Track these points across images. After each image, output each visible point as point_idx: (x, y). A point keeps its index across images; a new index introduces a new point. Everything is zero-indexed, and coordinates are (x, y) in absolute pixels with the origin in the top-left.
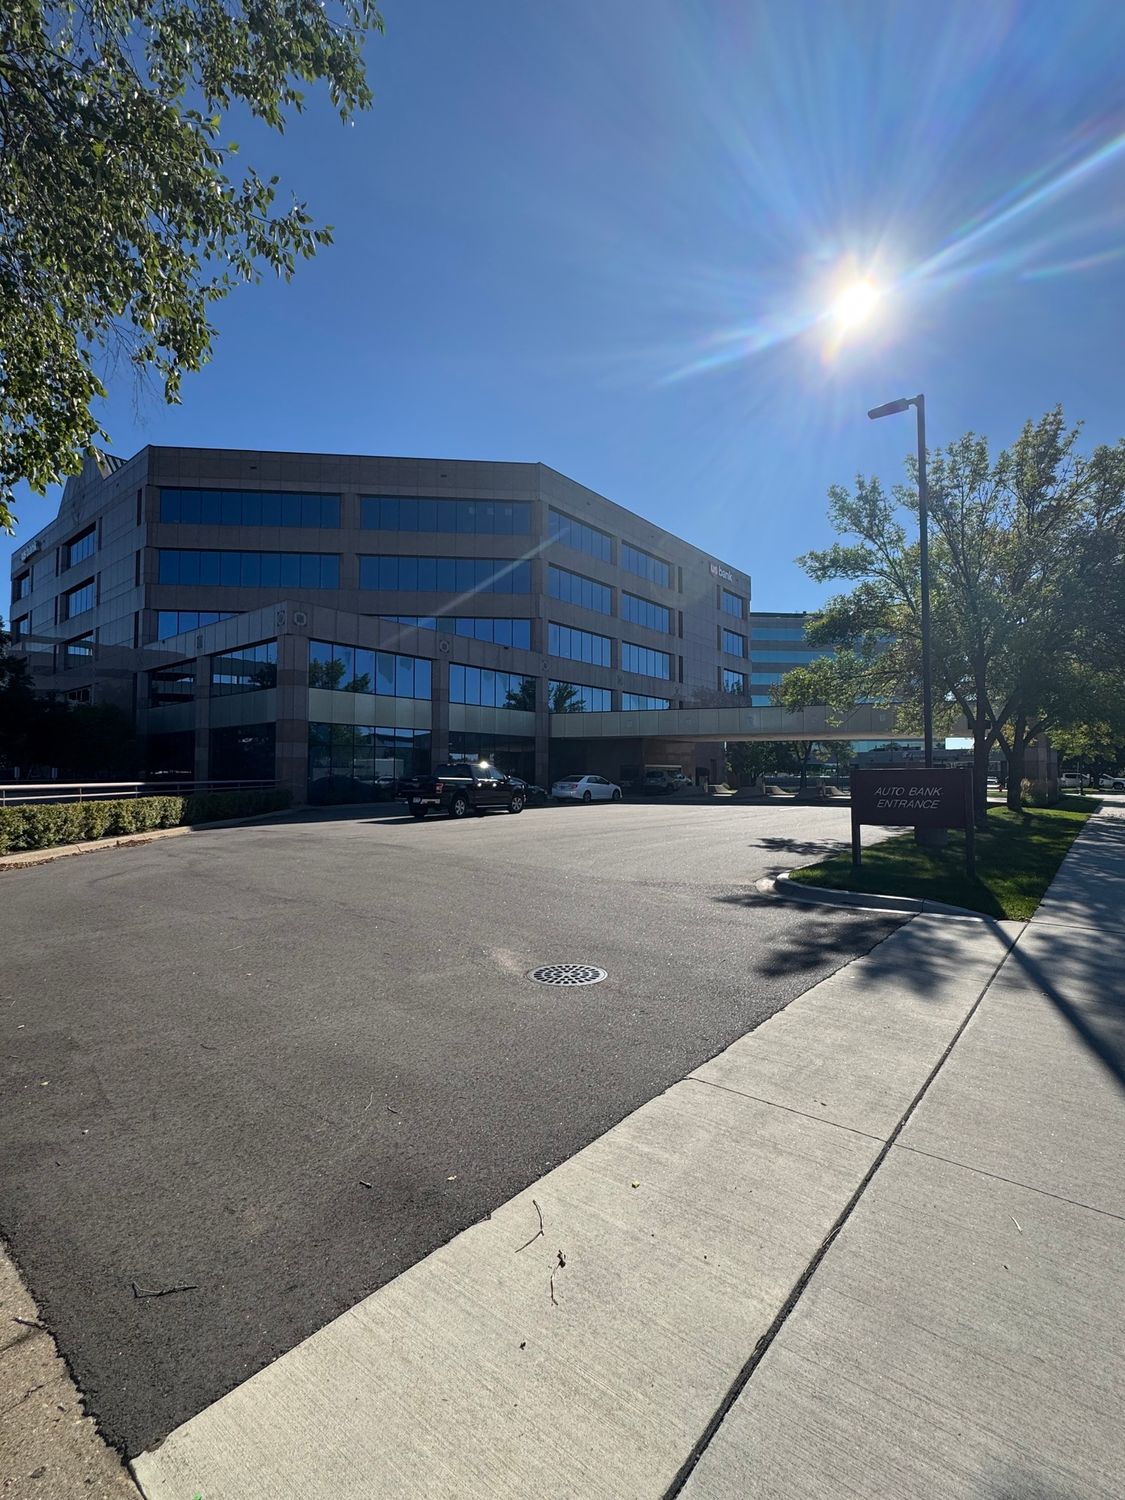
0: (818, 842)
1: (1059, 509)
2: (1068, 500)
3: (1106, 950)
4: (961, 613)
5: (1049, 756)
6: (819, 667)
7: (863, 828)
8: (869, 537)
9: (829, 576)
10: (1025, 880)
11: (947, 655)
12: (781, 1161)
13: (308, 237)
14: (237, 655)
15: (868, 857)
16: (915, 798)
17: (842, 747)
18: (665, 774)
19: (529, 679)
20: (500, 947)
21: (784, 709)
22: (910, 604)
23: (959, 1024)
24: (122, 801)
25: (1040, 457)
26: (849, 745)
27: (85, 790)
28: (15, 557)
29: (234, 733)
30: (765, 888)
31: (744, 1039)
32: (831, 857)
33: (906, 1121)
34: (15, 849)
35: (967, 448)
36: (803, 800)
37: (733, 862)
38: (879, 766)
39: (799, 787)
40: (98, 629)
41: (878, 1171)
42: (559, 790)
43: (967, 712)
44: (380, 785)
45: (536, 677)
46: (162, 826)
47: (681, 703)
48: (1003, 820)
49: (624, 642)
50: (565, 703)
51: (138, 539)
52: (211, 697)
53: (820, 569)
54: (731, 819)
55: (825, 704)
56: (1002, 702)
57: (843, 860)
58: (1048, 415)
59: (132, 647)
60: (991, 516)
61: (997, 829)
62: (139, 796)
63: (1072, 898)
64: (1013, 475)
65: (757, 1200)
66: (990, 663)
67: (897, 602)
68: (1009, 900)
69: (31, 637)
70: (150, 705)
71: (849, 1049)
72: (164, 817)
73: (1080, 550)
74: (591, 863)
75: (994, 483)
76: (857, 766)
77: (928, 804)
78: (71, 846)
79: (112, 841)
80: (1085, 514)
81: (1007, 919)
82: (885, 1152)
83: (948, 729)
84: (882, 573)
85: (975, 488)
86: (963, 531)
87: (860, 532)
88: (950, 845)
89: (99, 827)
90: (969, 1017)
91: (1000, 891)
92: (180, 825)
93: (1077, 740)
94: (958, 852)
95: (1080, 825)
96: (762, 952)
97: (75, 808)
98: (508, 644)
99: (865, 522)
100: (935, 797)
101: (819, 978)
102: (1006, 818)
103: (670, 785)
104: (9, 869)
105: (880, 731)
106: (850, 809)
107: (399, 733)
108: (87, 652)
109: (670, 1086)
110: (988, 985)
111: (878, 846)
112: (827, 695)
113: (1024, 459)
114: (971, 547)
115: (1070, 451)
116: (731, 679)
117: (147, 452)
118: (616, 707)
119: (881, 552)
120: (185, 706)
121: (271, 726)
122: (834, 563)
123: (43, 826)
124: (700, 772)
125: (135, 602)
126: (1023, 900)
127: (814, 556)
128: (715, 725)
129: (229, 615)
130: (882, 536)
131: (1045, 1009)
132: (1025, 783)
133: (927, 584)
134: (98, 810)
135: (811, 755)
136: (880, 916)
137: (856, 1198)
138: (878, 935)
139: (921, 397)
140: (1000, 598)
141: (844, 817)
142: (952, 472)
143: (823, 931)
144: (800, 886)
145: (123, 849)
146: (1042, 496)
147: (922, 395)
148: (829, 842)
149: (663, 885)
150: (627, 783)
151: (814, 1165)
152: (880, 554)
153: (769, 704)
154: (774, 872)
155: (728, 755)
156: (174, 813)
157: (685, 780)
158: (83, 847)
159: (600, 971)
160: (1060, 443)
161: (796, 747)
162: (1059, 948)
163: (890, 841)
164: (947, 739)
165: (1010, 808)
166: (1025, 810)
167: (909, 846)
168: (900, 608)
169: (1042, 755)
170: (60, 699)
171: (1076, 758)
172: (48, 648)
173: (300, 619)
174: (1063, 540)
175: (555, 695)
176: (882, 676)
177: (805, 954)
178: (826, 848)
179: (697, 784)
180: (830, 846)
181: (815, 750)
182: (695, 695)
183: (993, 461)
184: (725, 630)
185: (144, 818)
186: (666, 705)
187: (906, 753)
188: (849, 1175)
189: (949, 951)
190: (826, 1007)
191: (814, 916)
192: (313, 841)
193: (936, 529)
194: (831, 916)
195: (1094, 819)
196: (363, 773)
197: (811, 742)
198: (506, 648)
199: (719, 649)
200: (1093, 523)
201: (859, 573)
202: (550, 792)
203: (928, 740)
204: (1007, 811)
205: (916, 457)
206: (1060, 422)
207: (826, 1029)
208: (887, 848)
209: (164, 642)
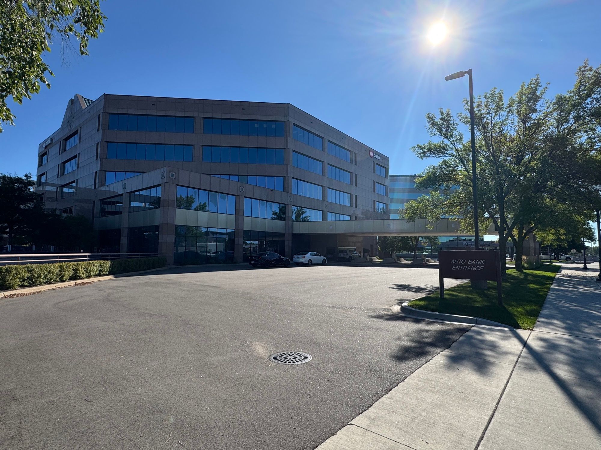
0: (422, 286)
1: (539, 125)
2: (543, 120)
3: (576, 347)
4: (491, 174)
5: (535, 244)
6: (422, 200)
7: (445, 280)
8: (446, 138)
9: (427, 156)
10: (528, 308)
11: (484, 195)
14: (142, 193)
15: (447, 294)
16: (471, 265)
17: (434, 239)
18: (348, 251)
19: (284, 205)
20: (257, 342)
21: (405, 220)
22: (466, 170)
23: (500, 391)
24: (79, 263)
25: (529, 100)
26: (437, 238)
27: (61, 257)
28: (41, 146)
29: (141, 230)
30: (396, 310)
31: (383, 399)
32: (429, 294)
34: (22, 286)
35: (493, 95)
36: (416, 265)
37: (380, 296)
38: (454, 248)
39: (413, 259)
40: (77, 180)
42: (296, 259)
43: (495, 222)
44: (210, 256)
45: (286, 204)
46: (99, 275)
47: (356, 217)
48: (514, 276)
49: (328, 188)
50: (300, 217)
51: (98, 138)
52: (129, 212)
53: (422, 153)
54: (380, 274)
55: (425, 218)
56: (512, 218)
57: (435, 296)
58: (532, 80)
59: (93, 188)
60: (505, 128)
61: (512, 281)
62: (89, 260)
63: (553, 317)
64: (516, 108)
66: (506, 199)
67: (460, 169)
68: (521, 319)
69: (46, 184)
70: (100, 217)
71: (440, 406)
72: (100, 271)
73: (550, 144)
74: (309, 296)
75: (506, 112)
76: (441, 249)
77: (478, 268)
78: (51, 285)
79: (73, 283)
80: (551, 127)
81: (521, 329)
83: (486, 231)
84: (452, 155)
85: (497, 115)
86: (491, 135)
87: (442, 135)
88: (489, 289)
89: (67, 275)
90: (506, 386)
91: (516, 313)
92: (109, 274)
93: (549, 236)
94: (494, 292)
95: (552, 279)
96: (394, 346)
97: (55, 266)
98: (273, 189)
99: (444, 131)
100: (481, 265)
101: (424, 362)
102: (516, 276)
103: (351, 257)
104: (17, 296)
105: (452, 232)
106: (438, 270)
107: (219, 231)
108: (73, 191)
109: (340, 429)
110: (514, 367)
111: (452, 289)
112: (427, 214)
113: (521, 101)
114: (495, 143)
115: (543, 97)
116: (380, 206)
117: (103, 97)
118: (324, 219)
119: (452, 145)
120: (117, 216)
121: (157, 228)
122: (429, 150)
123: (38, 275)
124: (365, 251)
125: (96, 167)
126: (528, 318)
127: (420, 147)
128: (372, 228)
129: (139, 174)
130: (452, 137)
132: (524, 257)
133: (475, 160)
134: (67, 267)
135: (419, 243)
136: (455, 326)
138: (455, 337)
139: (471, 70)
140: (511, 167)
141: (436, 273)
142: (486, 107)
143: (426, 334)
144: (414, 309)
145: (79, 286)
146: (530, 118)
148: (428, 286)
149: (344, 308)
150: (329, 256)
152: (451, 146)
153: (398, 218)
154: (401, 301)
155: (378, 243)
156: (106, 268)
157: (357, 255)
158: (58, 285)
159: (308, 356)
160: (538, 93)
161: (411, 239)
162: (552, 346)
163: (459, 286)
164: (484, 236)
166: (524, 271)
167: (468, 289)
168: (461, 172)
169: (532, 244)
170: (58, 212)
171: (548, 246)
172: (54, 189)
173: (173, 175)
174: (541, 140)
175: (296, 213)
176: (453, 205)
177: (416, 347)
178: (426, 289)
179: (364, 256)
180: (428, 288)
181: (421, 241)
182: (362, 214)
183: (506, 102)
184: (377, 182)
185: (90, 271)
186: (349, 218)
187: (464, 242)
189: (493, 347)
190: (427, 379)
191: (421, 326)
193: (479, 134)
194: (429, 326)
195: (559, 276)
196: (203, 249)
197: (419, 237)
198: (272, 190)
199: (374, 192)
200: (555, 131)
201: (441, 155)
202: (292, 260)
203: (477, 236)
204: (516, 271)
205: (469, 99)
206: (538, 83)
207: (428, 393)
208: (457, 290)
209: (108, 186)
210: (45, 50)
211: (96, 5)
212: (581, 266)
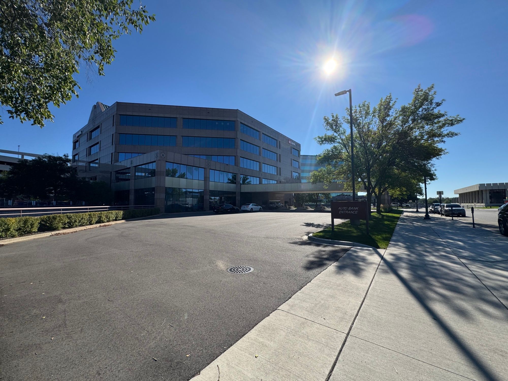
0: (321, 224)
1: (391, 124)
2: (393, 121)
3: (412, 259)
4: (362, 155)
5: (388, 198)
6: (321, 171)
7: (335, 220)
8: (335, 132)
9: (324, 144)
10: (384, 236)
11: (358, 168)
12: (310, 343)
13: (146, 17)
14: (143, 166)
15: (336, 228)
16: (350, 210)
17: (328, 195)
18: (275, 203)
19: (235, 174)
20: (219, 260)
21: (311, 183)
22: (348, 152)
23: (368, 286)
24: (102, 212)
25: (385, 109)
26: (330, 194)
27: (90, 209)
28: (74, 136)
29: (143, 190)
30: (305, 239)
31: (298, 293)
32: (325, 229)
33: (353, 325)
34: (64, 228)
35: (364, 105)
36: (317, 211)
37: (295, 230)
38: (340, 200)
39: (315, 207)
40: (100, 158)
41: (344, 347)
42: (243, 208)
43: (365, 184)
44: (188, 207)
45: (236, 174)
46: (116, 220)
47: (280, 182)
49: (263, 163)
50: (245, 181)
51: (113, 131)
52: (135, 179)
53: (321, 141)
54: (295, 217)
55: (323, 182)
56: (374, 182)
57: (329, 229)
58: (387, 96)
59: (110, 163)
60: (371, 126)
61: (374, 219)
62: (109, 210)
63: (399, 241)
64: (377, 113)
65: (301, 362)
66: (371, 170)
67: (343, 151)
68: (380, 242)
69: (78, 161)
70: (116, 182)
71: (332, 297)
72: (116, 217)
73: (397, 136)
74: (251, 231)
75: (372, 116)
76: (332, 201)
77: (354, 212)
78: (84, 227)
79: (98, 225)
80: (398, 126)
81: (380, 248)
82: (346, 338)
83: (359, 190)
84: (339, 143)
85: (366, 118)
86: (363, 131)
87: (333, 130)
88: (361, 225)
89: (94, 221)
90: (371, 283)
91: (377, 239)
92: (122, 220)
93: (396, 192)
94: (364, 227)
95: (398, 218)
96: (304, 261)
97: (86, 215)
99: (334, 127)
100: (357, 210)
101: (322, 270)
102: (377, 216)
103: (277, 206)
104: (61, 234)
105: (339, 190)
106: (331, 214)
107: (194, 191)
108: (97, 165)
109: (271, 313)
110: (376, 271)
111: (339, 225)
112: (323, 179)
113: (380, 109)
114: (365, 135)
115: (393, 107)
116: (295, 175)
117: (116, 104)
118: (261, 183)
119: (339, 136)
120: (127, 182)
121: (153, 189)
122: (325, 139)
123: (74, 220)
124: (286, 202)
125: (112, 150)
126: (384, 242)
127: (319, 138)
128: (290, 188)
129: (142, 154)
130: (339, 132)
131: (395, 280)
132: (382, 205)
133: (353, 146)
134: (94, 215)
135: (319, 197)
136: (341, 248)
137: (337, 359)
138: (340, 254)
140: (374, 150)
141: (329, 216)
142: (360, 113)
143: (324, 253)
144: (316, 238)
145: (102, 227)
146: (386, 120)
147: (351, 89)
148: (324, 224)
149: (273, 238)
150: (264, 206)
151: (321, 345)
153: (306, 182)
154: (308, 233)
155: (294, 197)
156: (120, 216)
158: (88, 227)
159: (251, 268)
160: (391, 104)
161: (314, 195)
162: (398, 258)
163: (343, 223)
164: (358, 193)
165: (377, 213)
166: (382, 213)
167: (349, 225)
168: (344, 153)
169: (386, 197)
170: (87, 180)
171: (396, 198)
172: (84, 164)
173: (163, 155)
174: (392, 133)
175: (242, 179)
176: (339, 173)
177: (318, 261)
178: (323, 226)
179: (285, 206)
180: (325, 225)
182: (284, 179)
183: (371, 110)
184: (293, 160)
185: (110, 218)
186: (276, 182)
187: (346, 197)
188: (334, 349)
189: (364, 260)
190: (324, 281)
191: (321, 248)
192: (163, 224)
193: (355, 129)
194: (325, 248)
195: (402, 216)
196: (184, 203)
197: (319, 193)
198: (227, 165)
199: (291, 165)
200: (401, 128)
201: (333, 143)
202: (240, 209)
203: (354, 192)
204: (377, 214)
205: (349, 108)
206: (391, 98)
207: (325, 289)
208: (342, 226)
209: (120, 162)
210: (75, 72)
211: (109, 42)
212: (415, 210)
